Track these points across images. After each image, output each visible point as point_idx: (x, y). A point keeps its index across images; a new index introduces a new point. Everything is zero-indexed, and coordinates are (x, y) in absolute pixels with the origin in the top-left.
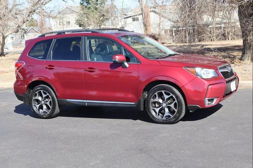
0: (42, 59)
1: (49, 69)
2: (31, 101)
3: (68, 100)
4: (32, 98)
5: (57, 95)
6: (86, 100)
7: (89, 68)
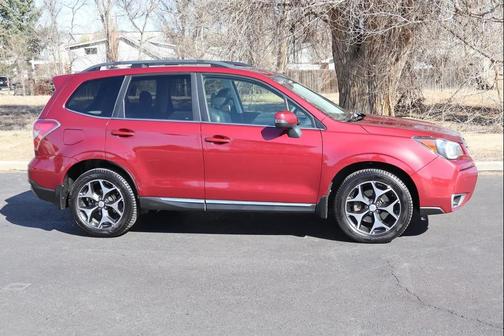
0: (99, 115)
1: (121, 136)
2: (73, 201)
3: (163, 199)
4: (77, 194)
5: (139, 188)
6: (205, 199)
7: (216, 137)
